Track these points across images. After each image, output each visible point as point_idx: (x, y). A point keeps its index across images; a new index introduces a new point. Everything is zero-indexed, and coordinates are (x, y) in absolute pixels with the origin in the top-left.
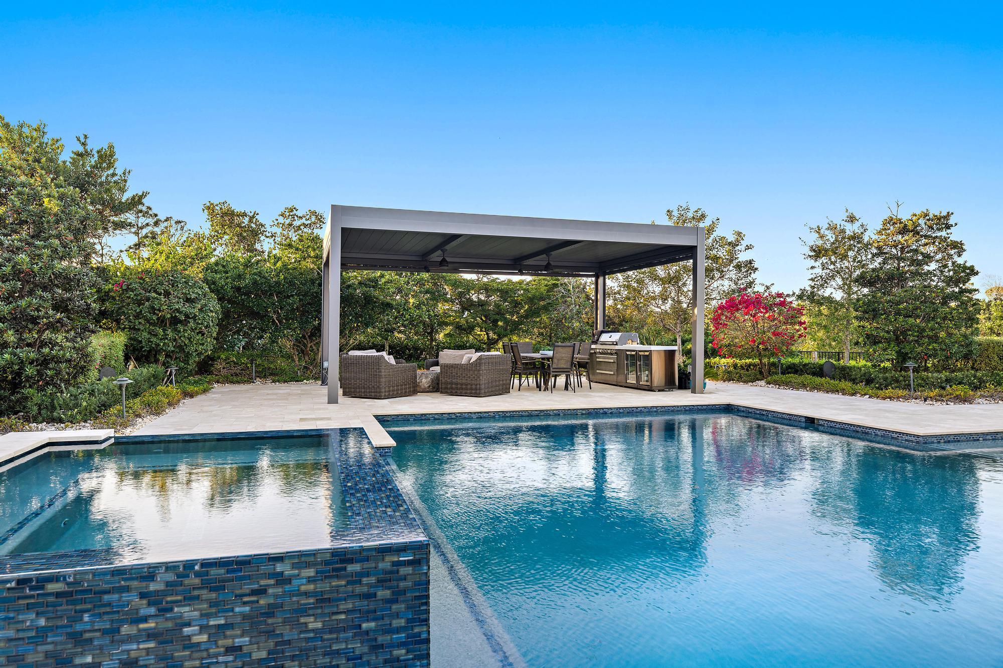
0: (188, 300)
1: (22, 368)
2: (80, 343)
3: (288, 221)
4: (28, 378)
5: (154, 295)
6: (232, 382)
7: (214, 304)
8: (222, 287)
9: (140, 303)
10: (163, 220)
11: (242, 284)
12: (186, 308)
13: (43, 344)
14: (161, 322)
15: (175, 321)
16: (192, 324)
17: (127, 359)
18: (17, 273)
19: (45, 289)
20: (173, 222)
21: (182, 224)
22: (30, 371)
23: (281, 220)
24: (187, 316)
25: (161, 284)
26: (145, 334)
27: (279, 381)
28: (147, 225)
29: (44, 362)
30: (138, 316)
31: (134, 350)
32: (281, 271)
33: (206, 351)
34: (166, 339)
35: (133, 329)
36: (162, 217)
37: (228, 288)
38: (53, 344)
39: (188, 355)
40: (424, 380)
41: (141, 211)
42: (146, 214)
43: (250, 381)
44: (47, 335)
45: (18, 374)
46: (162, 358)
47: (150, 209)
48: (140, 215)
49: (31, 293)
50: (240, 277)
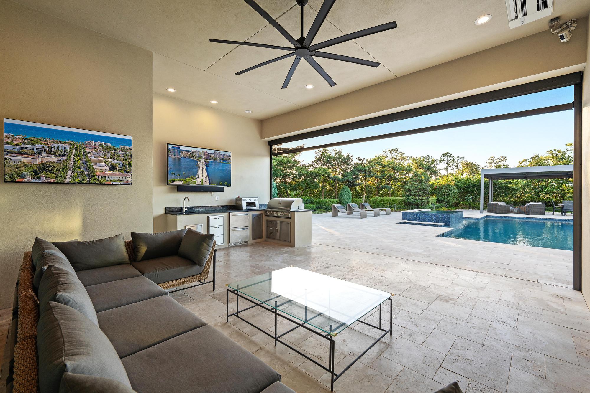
0: (450, 190)
1: (419, 203)
2: (427, 199)
3: (491, 161)
4: (420, 204)
5: (442, 189)
6: (463, 209)
7: (456, 191)
8: (460, 186)
9: (440, 191)
10: (456, 158)
11: (466, 185)
12: (449, 192)
13: (422, 199)
14: (444, 195)
15: (447, 195)
16: (451, 195)
17: (437, 202)
18: (418, 189)
19: (422, 191)
20: (459, 158)
21: (463, 158)
22: (420, 203)
23: (489, 161)
24: (449, 194)
25: (444, 187)
26: (440, 197)
27: (477, 209)
28: (451, 160)
29: (422, 202)
30: (439, 194)
31: (438, 201)
32: (477, 181)
33: (454, 201)
34: (445, 198)
35: (438, 196)
36: (456, 157)
37: (462, 186)
38: (423, 199)
39: (450, 202)
40: (515, 210)
41: (449, 156)
42: (450, 156)
43: (469, 209)
44: (423, 198)
45: (419, 204)
46: (444, 202)
47: (452, 155)
48: (448, 157)
49: (420, 191)
50: (465, 183)
